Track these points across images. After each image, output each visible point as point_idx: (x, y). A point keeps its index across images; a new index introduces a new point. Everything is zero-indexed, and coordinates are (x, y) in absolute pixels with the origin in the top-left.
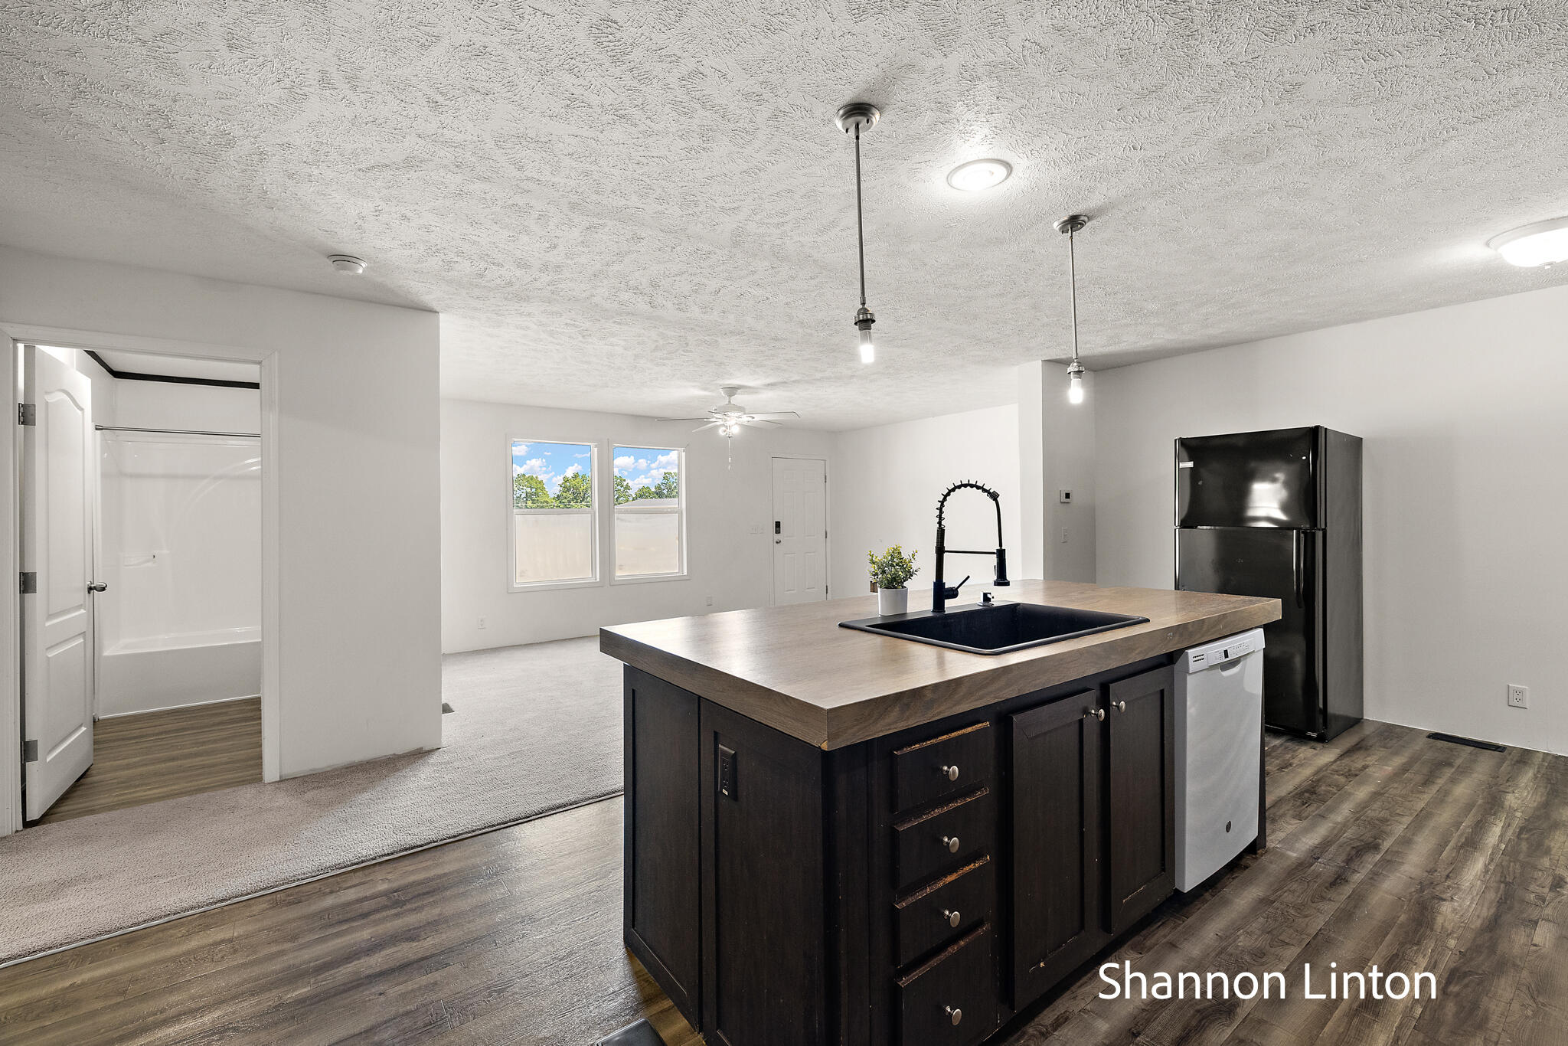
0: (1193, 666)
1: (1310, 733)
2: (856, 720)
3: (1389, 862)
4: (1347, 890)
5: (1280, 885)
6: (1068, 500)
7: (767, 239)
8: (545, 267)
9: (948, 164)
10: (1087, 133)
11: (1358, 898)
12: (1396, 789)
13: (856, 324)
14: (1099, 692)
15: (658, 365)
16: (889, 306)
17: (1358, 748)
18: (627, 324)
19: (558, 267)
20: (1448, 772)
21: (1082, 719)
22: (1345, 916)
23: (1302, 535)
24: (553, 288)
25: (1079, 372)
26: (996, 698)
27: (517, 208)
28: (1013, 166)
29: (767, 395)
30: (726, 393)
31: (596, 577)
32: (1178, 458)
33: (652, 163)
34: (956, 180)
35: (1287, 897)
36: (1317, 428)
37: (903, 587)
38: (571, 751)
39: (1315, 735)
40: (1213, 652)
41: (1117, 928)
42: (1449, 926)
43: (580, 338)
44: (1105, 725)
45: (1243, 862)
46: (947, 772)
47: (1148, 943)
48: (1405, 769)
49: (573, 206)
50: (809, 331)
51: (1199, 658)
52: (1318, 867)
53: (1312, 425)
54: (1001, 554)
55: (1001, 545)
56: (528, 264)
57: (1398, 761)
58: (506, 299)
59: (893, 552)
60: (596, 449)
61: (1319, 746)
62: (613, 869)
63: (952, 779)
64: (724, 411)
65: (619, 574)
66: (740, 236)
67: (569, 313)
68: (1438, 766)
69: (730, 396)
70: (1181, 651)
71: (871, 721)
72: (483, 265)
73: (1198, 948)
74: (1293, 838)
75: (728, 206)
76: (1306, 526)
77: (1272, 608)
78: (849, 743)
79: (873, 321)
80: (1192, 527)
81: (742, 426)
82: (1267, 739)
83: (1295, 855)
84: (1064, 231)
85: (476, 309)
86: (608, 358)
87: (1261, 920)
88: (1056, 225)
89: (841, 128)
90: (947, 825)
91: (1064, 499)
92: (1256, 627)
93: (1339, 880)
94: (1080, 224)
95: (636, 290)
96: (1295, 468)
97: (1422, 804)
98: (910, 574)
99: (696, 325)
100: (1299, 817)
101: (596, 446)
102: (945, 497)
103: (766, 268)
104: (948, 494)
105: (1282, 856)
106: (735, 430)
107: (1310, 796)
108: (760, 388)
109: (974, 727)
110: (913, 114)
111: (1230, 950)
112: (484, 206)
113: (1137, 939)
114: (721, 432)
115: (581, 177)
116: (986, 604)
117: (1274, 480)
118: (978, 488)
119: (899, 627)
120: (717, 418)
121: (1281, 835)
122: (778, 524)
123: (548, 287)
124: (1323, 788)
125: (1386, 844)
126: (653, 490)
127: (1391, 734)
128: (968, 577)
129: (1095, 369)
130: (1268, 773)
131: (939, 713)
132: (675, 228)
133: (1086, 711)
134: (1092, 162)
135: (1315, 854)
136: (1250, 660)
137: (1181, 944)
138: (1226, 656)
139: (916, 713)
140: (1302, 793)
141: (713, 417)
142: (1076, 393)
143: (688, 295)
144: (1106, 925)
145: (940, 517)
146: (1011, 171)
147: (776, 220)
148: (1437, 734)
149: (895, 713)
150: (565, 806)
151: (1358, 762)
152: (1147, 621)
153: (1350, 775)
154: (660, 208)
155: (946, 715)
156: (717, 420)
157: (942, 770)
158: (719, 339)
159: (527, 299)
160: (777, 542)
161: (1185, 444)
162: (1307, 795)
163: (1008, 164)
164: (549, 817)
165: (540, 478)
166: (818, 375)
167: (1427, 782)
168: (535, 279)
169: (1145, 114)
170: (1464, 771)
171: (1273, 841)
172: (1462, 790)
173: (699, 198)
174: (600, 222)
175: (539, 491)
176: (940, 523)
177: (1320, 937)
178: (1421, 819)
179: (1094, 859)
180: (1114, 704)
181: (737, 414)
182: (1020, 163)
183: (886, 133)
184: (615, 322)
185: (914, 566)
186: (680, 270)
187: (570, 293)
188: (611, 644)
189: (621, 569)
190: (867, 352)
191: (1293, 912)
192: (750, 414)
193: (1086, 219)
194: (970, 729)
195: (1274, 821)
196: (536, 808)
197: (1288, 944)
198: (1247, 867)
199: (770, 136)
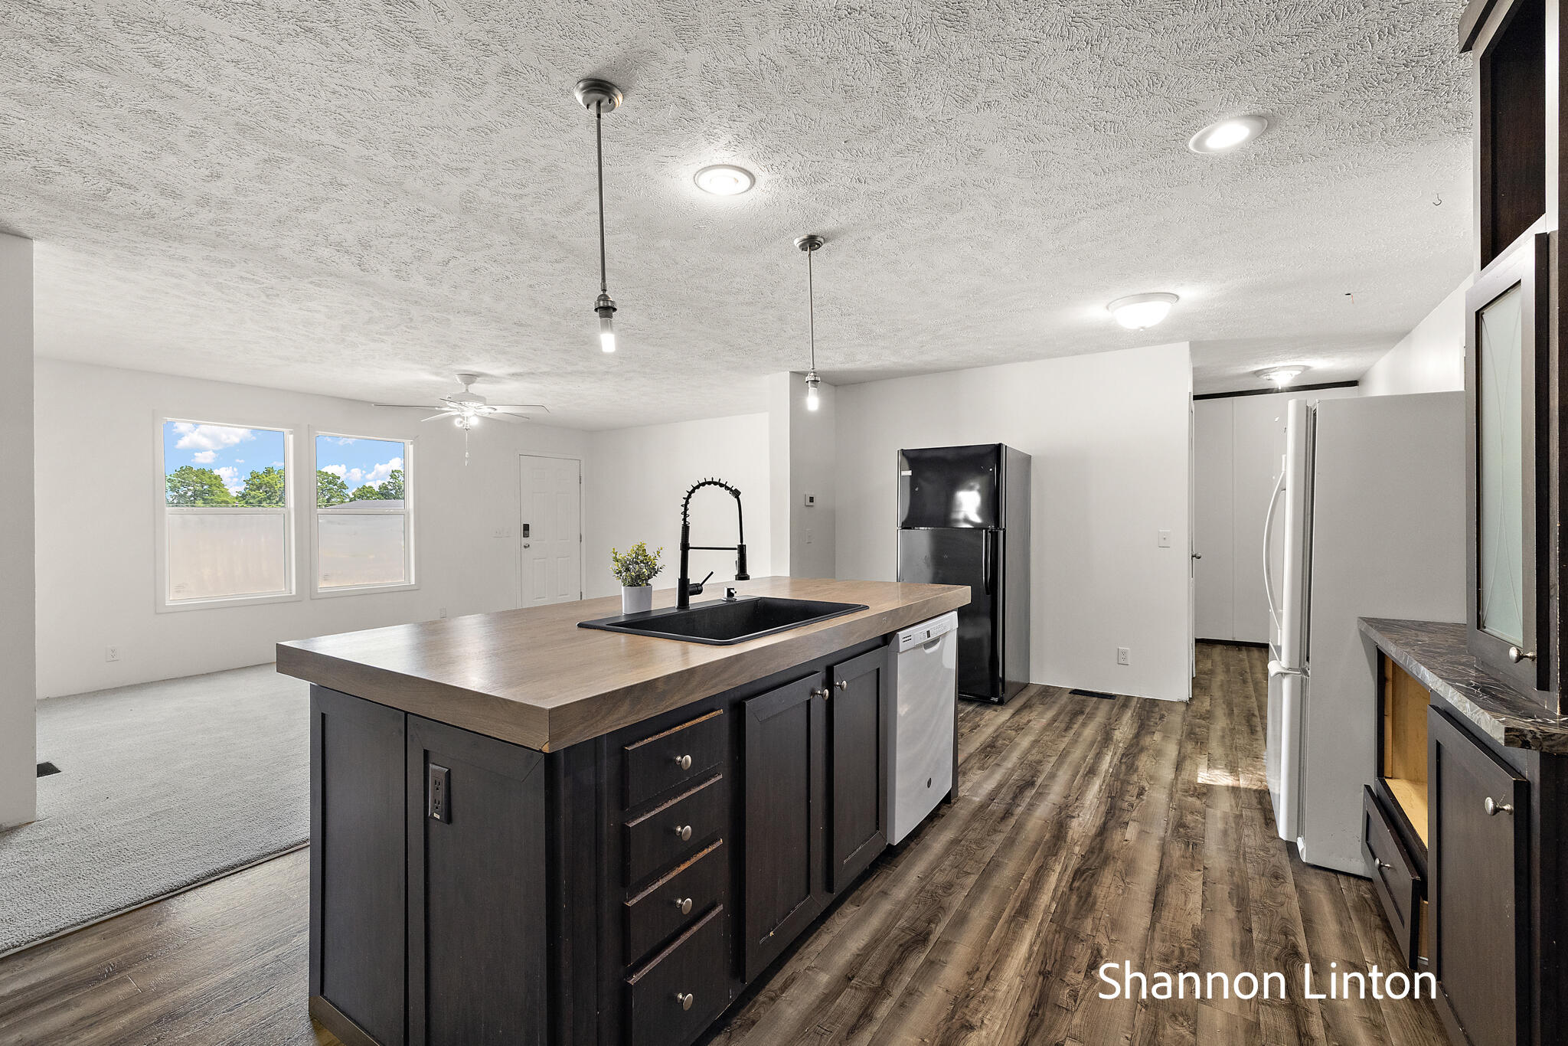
0: (903, 646)
1: (993, 699)
2: (583, 718)
3: (1040, 795)
4: (1012, 821)
5: (966, 827)
6: (811, 504)
7: (504, 210)
8: (204, 201)
9: (694, 163)
10: (818, 158)
11: (1019, 827)
12: (1048, 737)
13: (596, 310)
14: (825, 674)
15: (374, 341)
16: (641, 302)
17: (1027, 706)
18: (328, 287)
19: (225, 203)
20: (1081, 719)
21: (810, 700)
22: (1010, 843)
23: (989, 534)
24: (218, 229)
25: (815, 381)
26: (729, 685)
27: (155, 117)
28: (756, 177)
29: (513, 386)
30: (462, 380)
31: (291, 590)
32: (901, 468)
33: (353, 96)
34: (704, 179)
35: (972, 835)
36: (1000, 445)
37: (647, 584)
38: (245, 801)
39: (996, 700)
40: (918, 633)
41: (839, 885)
42: (1076, 837)
43: (264, 298)
44: (830, 704)
45: (941, 812)
46: (680, 762)
47: (866, 895)
48: (1054, 720)
49: (242, 129)
50: (556, 319)
51: (908, 638)
52: (993, 807)
53: (997, 443)
54: (742, 549)
55: (742, 541)
56: (178, 192)
57: (1050, 714)
58: (144, 234)
59: (638, 549)
60: (291, 437)
61: (999, 708)
62: (299, 932)
63: (685, 768)
64: (461, 399)
65: (323, 586)
66: (471, 202)
67: (243, 264)
68: (1076, 714)
69: (468, 383)
70: (893, 634)
71: (599, 718)
72: (103, 184)
73: (903, 891)
74: (979, 784)
75: (454, 165)
76: (991, 527)
77: (963, 594)
78: (574, 743)
79: (615, 310)
80: (910, 528)
81: (483, 418)
82: (960, 707)
83: (978, 799)
84: (803, 247)
85: (95, 242)
86: (304, 326)
87: (952, 857)
88: (797, 242)
89: (582, 103)
90: (681, 814)
91: (808, 503)
92: (952, 611)
93: (1007, 814)
94: (818, 244)
95: (339, 247)
96: (985, 478)
97: (1063, 746)
98: (654, 571)
99: (422, 298)
100: (982, 768)
101: (291, 433)
102: (690, 493)
103: (504, 244)
104: (693, 491)
105: (970, 801)
106: (474, 422)
107: (991, 749)
108: (504, 378)
109: (708, 716)
110: (657, 104)
111: (928, 887)
112: (101, 104)
113: (856, 894)
114: (457, 423)
115: (252, 94)
116: (730, 599)
117: (971, 488)
118: (721, 485)
119: (643, 624)
120: (451, 408)
121: (969, 785)
122: (526, 527)
123: (210, 227)
124: (1000, 742)
125: (1039, 781)
126: (377, 490)
127: (1047, 693)
128: (712, 573)
129: (836, 384)
130: (962, 735)
131: (672, 704)
132: (388, 180)
133: (813, 693)
134: (824, 187)
135: (992, 797)
136: (948, 637)
137: (891, 891)
138: (929, 636)
139: (648, 705)
140: (986, 748)
141: (447, 406)
142: (813, 401)
143: (409, 261)
144: (829, 887)
145: (685, 514)
146: (754, 181)
147: (514, 191)
148: (1076, 690)
149: (625, 707)
150: (233, 868)
151: (1025, 717)
152: (867, 607)
153: (1019, 729)
154: (366, 152)
155: (679, 705)
156: (451, 409)
157: (675, 761)
158: (451, 317)
159: (180, 239)
160: (525, 547)
161: (904, 453)
162: (989, 749)
163: (750, 173)
164: (209, 886)
165: (216, 472)
166: (569, 369)
167: (1067, 729)
168: (191, 215)
169: (867, 150)
170: (1091, 717)
171: (962, 792)
172: (1089, 732)
173: (418, 150)
174: (284, 155)
175: (214, 488)
176: (684, 520)
177: (992, 862)
178: (1063, 756)
179: (819, 827)
180: (838, 683)
181: (475, 404)
182: (763, 177)
183: (630, 119)
184: (311, 283)
185: (659, 564)
186: (397, 230)
187: (245, 238)
188: (291, 661)
189: (325, 580)
190: (608, 342)
191: (974, 846)
192: (493, 405)
193: (822, 240)
194: (704, 718)
195: (964, 774)
196: (187, 876)
197: (969, 873)
198: (943, 816)
199: (502, 95)
